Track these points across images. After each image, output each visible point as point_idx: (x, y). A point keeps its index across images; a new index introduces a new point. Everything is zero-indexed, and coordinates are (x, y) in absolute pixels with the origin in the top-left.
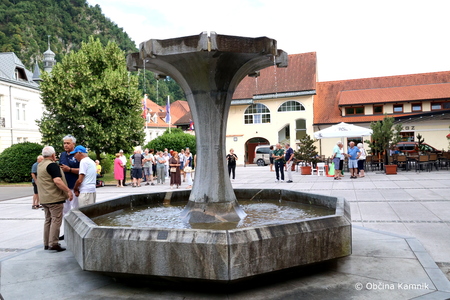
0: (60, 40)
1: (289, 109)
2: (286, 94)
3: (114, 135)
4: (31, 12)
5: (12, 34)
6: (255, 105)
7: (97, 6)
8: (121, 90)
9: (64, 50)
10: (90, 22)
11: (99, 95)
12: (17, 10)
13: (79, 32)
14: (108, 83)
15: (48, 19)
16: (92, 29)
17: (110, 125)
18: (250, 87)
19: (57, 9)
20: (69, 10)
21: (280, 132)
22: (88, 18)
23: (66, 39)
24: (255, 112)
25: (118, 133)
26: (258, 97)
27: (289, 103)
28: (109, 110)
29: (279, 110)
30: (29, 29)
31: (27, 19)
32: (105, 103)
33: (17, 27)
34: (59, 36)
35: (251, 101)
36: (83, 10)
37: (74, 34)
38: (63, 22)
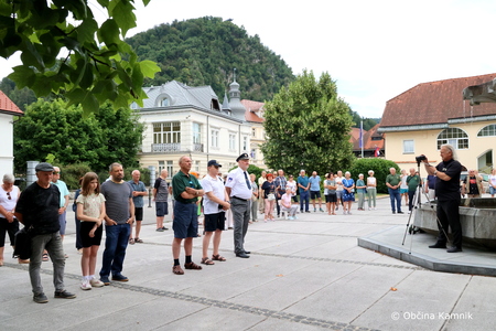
0: (222, 71)
1: (491, 133)
2: (489, 117)
3: (332, 158)
4: (197, 46)
5: (182, 67)
6: (449, 130)
7: (256, 36)
8: (338, 116)
9: (225, 80)
10: (250, 52)
11: (318, 121)
12: (186, 46)
13: (239, 62)
14: (327, 111)
15: (212, 52)
16: (251, 59)
17: (327, 149)
18: (443, 111)
19: (220, 42)
20: (231, 42)
21: (480, 159)
22: (248, 49)
23: (228, 70)
24: (450, 137)
25: (335, 155)
26: (453, 121)
27: (491, 127)
28: (327, 134)
29: (480, 135)
30: (195, 63)
31: (194, 53)
32: (323, 129)
33: (186, 61)
34: (222, 67)
35: (446, 125)
36: (243, 41)
37: (234, 64)
38: (225, 54)
